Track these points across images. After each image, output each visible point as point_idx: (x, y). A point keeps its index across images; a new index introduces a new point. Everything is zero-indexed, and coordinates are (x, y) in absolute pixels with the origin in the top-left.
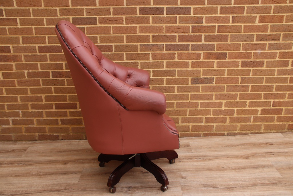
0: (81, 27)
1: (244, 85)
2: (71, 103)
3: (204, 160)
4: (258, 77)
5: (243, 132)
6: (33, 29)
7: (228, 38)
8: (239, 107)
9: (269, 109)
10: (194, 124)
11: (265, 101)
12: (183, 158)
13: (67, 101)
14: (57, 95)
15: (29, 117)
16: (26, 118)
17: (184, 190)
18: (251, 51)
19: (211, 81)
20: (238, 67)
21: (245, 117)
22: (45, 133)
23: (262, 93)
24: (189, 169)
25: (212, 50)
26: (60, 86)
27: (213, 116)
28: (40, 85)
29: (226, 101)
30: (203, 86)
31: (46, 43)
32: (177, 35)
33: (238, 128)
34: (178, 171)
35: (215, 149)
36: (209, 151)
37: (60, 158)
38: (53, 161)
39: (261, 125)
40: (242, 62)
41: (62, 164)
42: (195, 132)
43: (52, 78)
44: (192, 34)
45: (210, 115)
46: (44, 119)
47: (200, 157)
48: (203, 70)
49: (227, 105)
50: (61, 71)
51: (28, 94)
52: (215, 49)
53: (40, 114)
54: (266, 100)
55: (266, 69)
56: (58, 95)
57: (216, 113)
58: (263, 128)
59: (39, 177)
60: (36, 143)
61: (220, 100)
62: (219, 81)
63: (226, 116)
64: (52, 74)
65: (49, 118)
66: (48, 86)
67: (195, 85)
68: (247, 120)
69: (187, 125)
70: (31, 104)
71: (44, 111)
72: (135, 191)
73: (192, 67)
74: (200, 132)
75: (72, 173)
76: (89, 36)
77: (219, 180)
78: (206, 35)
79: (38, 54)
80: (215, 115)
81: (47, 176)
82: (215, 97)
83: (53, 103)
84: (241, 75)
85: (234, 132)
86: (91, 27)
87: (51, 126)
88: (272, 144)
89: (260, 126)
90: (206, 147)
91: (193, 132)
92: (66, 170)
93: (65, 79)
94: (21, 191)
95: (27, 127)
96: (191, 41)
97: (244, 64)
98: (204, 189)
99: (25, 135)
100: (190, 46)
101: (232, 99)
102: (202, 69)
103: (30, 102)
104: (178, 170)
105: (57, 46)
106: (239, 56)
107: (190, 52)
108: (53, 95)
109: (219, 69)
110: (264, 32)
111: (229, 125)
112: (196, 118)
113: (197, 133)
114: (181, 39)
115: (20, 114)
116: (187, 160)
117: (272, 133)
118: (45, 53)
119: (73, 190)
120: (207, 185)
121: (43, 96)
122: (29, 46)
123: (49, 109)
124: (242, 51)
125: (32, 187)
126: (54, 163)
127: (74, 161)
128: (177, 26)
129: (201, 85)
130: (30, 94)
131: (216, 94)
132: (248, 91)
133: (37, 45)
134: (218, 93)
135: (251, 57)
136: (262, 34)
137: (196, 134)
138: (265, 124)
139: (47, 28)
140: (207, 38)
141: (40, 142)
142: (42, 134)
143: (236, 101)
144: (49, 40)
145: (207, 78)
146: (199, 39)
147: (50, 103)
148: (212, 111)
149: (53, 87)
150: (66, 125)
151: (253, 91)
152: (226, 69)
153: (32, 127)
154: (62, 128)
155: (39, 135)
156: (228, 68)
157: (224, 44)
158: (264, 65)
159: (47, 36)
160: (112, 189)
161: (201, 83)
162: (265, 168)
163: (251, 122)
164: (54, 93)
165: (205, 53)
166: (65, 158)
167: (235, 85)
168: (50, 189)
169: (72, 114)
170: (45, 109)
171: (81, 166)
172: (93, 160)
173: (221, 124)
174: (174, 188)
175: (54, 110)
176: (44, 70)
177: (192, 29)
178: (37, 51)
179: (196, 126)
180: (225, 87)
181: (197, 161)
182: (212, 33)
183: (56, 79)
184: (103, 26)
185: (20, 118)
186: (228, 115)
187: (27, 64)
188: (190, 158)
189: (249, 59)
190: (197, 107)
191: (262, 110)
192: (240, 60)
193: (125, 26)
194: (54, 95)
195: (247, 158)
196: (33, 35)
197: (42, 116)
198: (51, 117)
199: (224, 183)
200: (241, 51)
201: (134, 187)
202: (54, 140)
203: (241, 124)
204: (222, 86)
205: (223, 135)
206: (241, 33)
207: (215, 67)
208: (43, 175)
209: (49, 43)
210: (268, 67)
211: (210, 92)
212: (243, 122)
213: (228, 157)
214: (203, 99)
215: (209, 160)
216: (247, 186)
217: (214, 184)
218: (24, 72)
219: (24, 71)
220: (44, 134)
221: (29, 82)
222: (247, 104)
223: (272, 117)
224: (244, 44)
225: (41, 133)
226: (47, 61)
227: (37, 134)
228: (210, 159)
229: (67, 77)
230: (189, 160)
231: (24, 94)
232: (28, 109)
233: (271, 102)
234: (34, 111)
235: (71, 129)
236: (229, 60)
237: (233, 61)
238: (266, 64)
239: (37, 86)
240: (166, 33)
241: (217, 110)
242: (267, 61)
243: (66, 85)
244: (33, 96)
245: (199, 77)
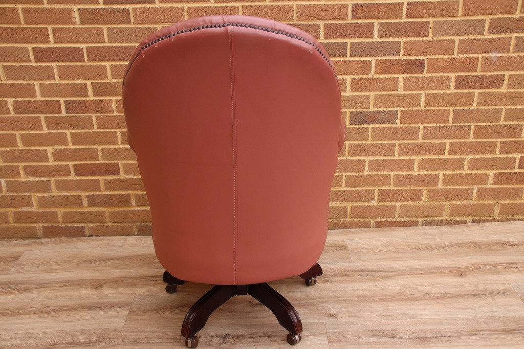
0: (121, 9)
1: (461, 124)
2: (106, 164)
3: (374, 279)
4: (489, 110)
5: (456, 218)
6: (20, 11)
7: (429, 28)
8: (448, 170)
9: (511, 173)
10: (356, 204)
11: (504, 158)
12: (333, 273)
13: (99, 160)
14: (77, 149)
15: (21, 192)
16: (15, 194)
17: (333, 342)
18: (476, 55)
19: (390, 117)
20: (448, 88)
21: (460, 190)
22: (55, 222)
23: (497, 142)
24: (344, 297)
25: (393, 55)
26: (83, 129)
27: (395, 188)
28: (41, 129)
29: (421, 158)
30: (376, 128)
31: (49, 42)
32: (322, 23)
33: (446, 212)
34: (323, 302)
35: (397, 255)
36: (386, 259)
37: (86, 275)
38: (74, 281)
39: (495, 205)
40: (457, 77)
41: (92, 288)
42: (358, 220)
43: (67, 113)
44: (354, 22)
45: (389, 186)
46: (53, 196)
47: (366, 271)
48: (375, 95)
49: (423, 165)
50: (83, 99)
51: (17, 146)
52: (401, 53)
53: (45, 187)
54: (505, 156)
55: (507, 92)
56: (79, 149)
57: (400, 180)
58: (497, 211)
59: (46, 315)
60: (39, 244)
61: (409, 155)
62: (408, 117)
63: (421, 188)
64: (66, 105)
65: (63, 194)
66: (58, 129)
67: (358, 126)
68: (466, 195)
69: (343, 205)
70: (25, 167)
71: (52, 179)
72: (235, 343)
73: (353, 90)
74: (368, 220)
75: (112, 306)
76: (140, 28)
77: (403, 321)
78: (381, 23)
79: (35, 64)
80: (398, 186)
81: (61, 313)
82: (400, 150)
83: (71, 163)
84: (453, 105)
85: (438, 218)
86: (143, 8)
87: (68, 210)
88: (515, 245)
89: (491, 207)
90: (380, 251)
91: (353, 219)
92: (100, 301)
93: (94, 116)
94: (8, 346)
95: (19, 212)
96: (351, 36)
97: (460, 83)
98: (372, 339)
99: (16, 228)
100: (349, 46)
101: (433, 154)
102: (372, 94)
103: (21, 162)
104: (322, 300)
105: (74, 48)
106: (451, 66)
107: (349, 58)
108: (68, 147)
109: (408, 92)
110: (507, 13)
111: (427, 206)
112: (361, 191)
113: (363, 220)
114: (331, 31)
115: (2, 187)
116: (340, 279)
117: (515, 220)
118: (48, 62)
119: (114, 343)
120: (378, 331)
121: (50, 150)
122: (14, 47)
123: (61, 176)
124: (458, 56)
125: (30, 337)
126: (76, 285)
127: (115, 281)
128: (322, 5)
129: (370, 126)
130: (20, 146)
131: (400, 144)
132: (468, 137)
133: (30, 46)
134: (406, 142)
135: (477, 68)
136: (502, 18)
137: (360, 222)
138: (502, 204)
139: (48, 9)
140: (386, 30)
141: (46, 240)
142: (50, 224)
143: (442, 157)
144: (54, 35)
145: (383, 112)
146: (367, 31)
147: (64, 163)
148: (392, 177)
149: (68, 132)
150: (99, 206)
151: (478, 138)
152: (423, 93)
153: (29, 212)
154: (91, 213)
155: (43, 227)
156: (427, 92)
157: (419, 42)
158: (503, 84)
159: (50, 28)
160: (190, 341)
161: (371, 123)
162: (497, 297)
163: (472, 199)
164: (70, 143)
165: (380, 60)
166: (98, 275)
167: (442, 125)
168: (67, 342)
169: (110, 185)
170: (53, 176)
171: (129, 290)
172: (153, 279)
173: (411, 203)
174: (312, 338)
175: (73, 177)
176: (48, 97)
177: (353, 11)
178: (32, 58)
179: (360, 207)
180: (421, 130)
181: (360, 281)
182: (396, 18)
183: (76, 117)
184: (168, 7)
185: (3, 195)
186: (425, 186)
187: (11, 85)
188: (346, 274)
189: (471, 71)
190: (363, 170)
191: (496, 176)
192: (453, 75)
193: (213, 7)
194: (71, 147)
195: (462, 275)
196: (21, 24)
197: (49, 191)
198: (67, 191)
199: (413, 328)
200: (456, 56)
201: (233, 336)
202: (74, 236)
203: (452, 202)
204: (415, 127)
205: (415, 224)
206: (457, 17)
207: (399, 89)
208: (54, 311)
209: (56, 42)
210: (511, 88)
211: (389, 140)
212: (457, 200)
213: (422, 272)
214: (375, 155)
215: (384, 277)
216: (459, 334)
217: (393, 330)
218: (6, 102)
219: (6, 99)
220: (54, 225)
221: (17, 122)
222: (466, 163)
223: (518, 188)
224: (463, 40)
225: (47, 222)
226: (54, 79)
227: (41, 225)
228: (387, 277)
229: (97, 112)
230: (345, 278)
231: (8, 147)
232: (19, 176)
233: (515, 159)
234: (31, 179)
235: (107, 215)
236: (430, 75)
237: (438, 77)
238: (509, 81)
239: (35, 129)
240: (298, 20)
241: (402, 175)
242: (510, 75)
243: (95, 127)
244: (29, 150)
245: (367, 110)
